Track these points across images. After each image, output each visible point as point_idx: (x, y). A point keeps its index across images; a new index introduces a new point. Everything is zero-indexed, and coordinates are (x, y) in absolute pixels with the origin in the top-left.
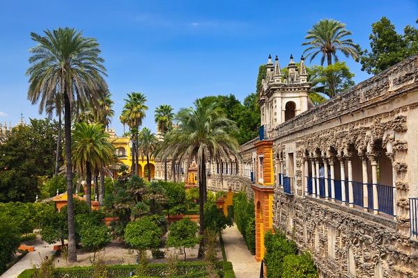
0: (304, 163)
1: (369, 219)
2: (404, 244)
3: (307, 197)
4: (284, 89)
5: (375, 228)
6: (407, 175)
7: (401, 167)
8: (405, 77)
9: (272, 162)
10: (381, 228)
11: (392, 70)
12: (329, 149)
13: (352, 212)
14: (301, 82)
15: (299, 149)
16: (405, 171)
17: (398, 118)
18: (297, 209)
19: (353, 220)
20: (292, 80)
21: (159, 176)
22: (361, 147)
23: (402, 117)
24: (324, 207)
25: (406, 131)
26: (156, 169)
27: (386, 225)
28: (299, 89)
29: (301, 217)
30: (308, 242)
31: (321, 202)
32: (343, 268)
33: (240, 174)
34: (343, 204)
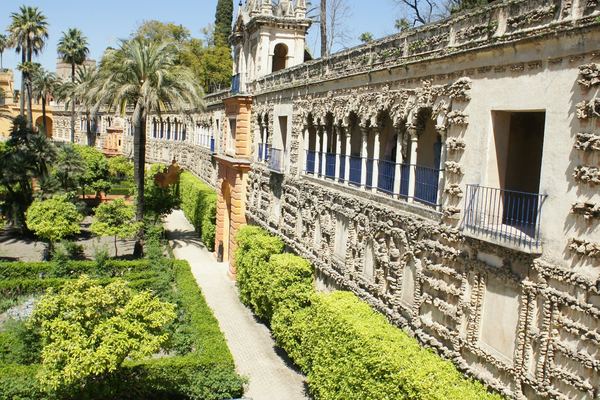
0: (303, 131)
1: (400, 208)
2: (450, 240)
3: (305, 178)
4: (274, 25)
5: (410, 220)
6: (464, 156)
7: (457, 145)
8: (473, 31)
9: (249, 127)
10: (419, 219)
11: (456, 20)
12: (347, 115)
13: (377, 199)
14: (298, 18)
15: (298, 112)
16: (462, 151)
17: (461, 83)
18: (288, 192)
19: (378, 210)
20: (284, 13)
21: (60, 136)
22: (399, 115)
23: (466, 82)
24: (333, 191)
25: (468, 100)
26: (54, 125)
27: (424, 216)
28: (294, 27)
29: (294, 204)
30: (304, 236)
31: (328, 185)
32: (357, 268)
33: (189, 141)
34: (362, 189)
